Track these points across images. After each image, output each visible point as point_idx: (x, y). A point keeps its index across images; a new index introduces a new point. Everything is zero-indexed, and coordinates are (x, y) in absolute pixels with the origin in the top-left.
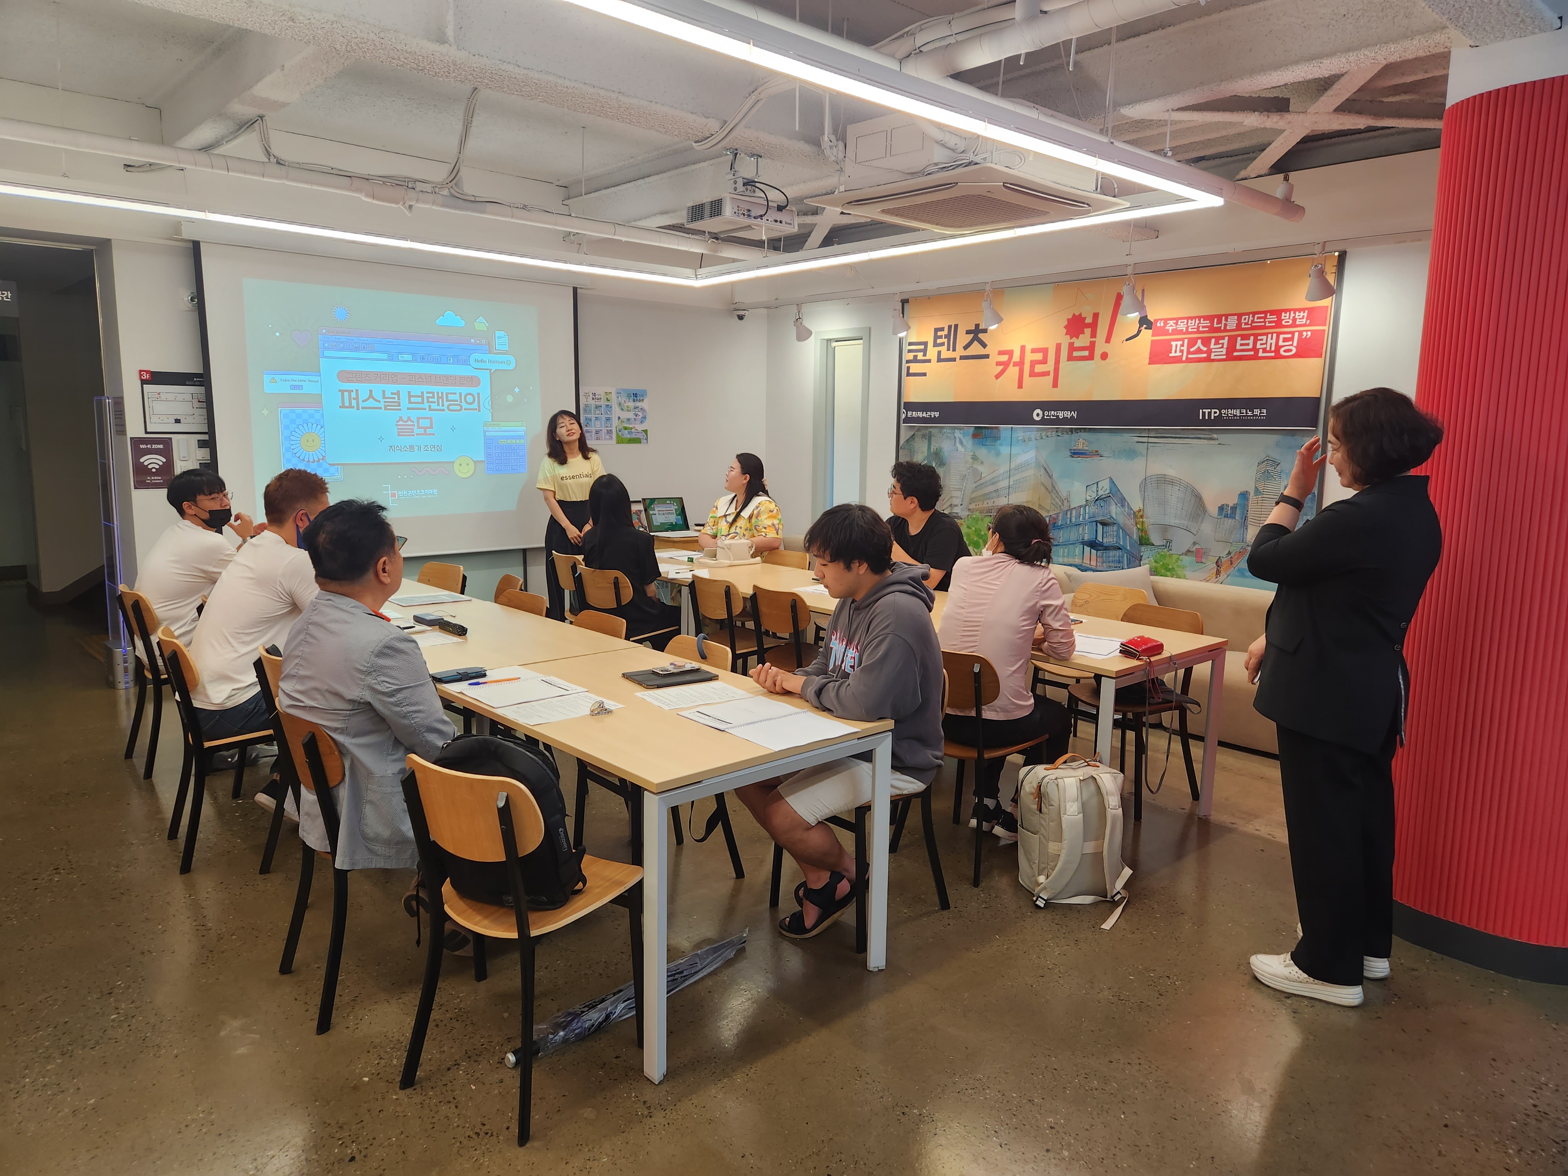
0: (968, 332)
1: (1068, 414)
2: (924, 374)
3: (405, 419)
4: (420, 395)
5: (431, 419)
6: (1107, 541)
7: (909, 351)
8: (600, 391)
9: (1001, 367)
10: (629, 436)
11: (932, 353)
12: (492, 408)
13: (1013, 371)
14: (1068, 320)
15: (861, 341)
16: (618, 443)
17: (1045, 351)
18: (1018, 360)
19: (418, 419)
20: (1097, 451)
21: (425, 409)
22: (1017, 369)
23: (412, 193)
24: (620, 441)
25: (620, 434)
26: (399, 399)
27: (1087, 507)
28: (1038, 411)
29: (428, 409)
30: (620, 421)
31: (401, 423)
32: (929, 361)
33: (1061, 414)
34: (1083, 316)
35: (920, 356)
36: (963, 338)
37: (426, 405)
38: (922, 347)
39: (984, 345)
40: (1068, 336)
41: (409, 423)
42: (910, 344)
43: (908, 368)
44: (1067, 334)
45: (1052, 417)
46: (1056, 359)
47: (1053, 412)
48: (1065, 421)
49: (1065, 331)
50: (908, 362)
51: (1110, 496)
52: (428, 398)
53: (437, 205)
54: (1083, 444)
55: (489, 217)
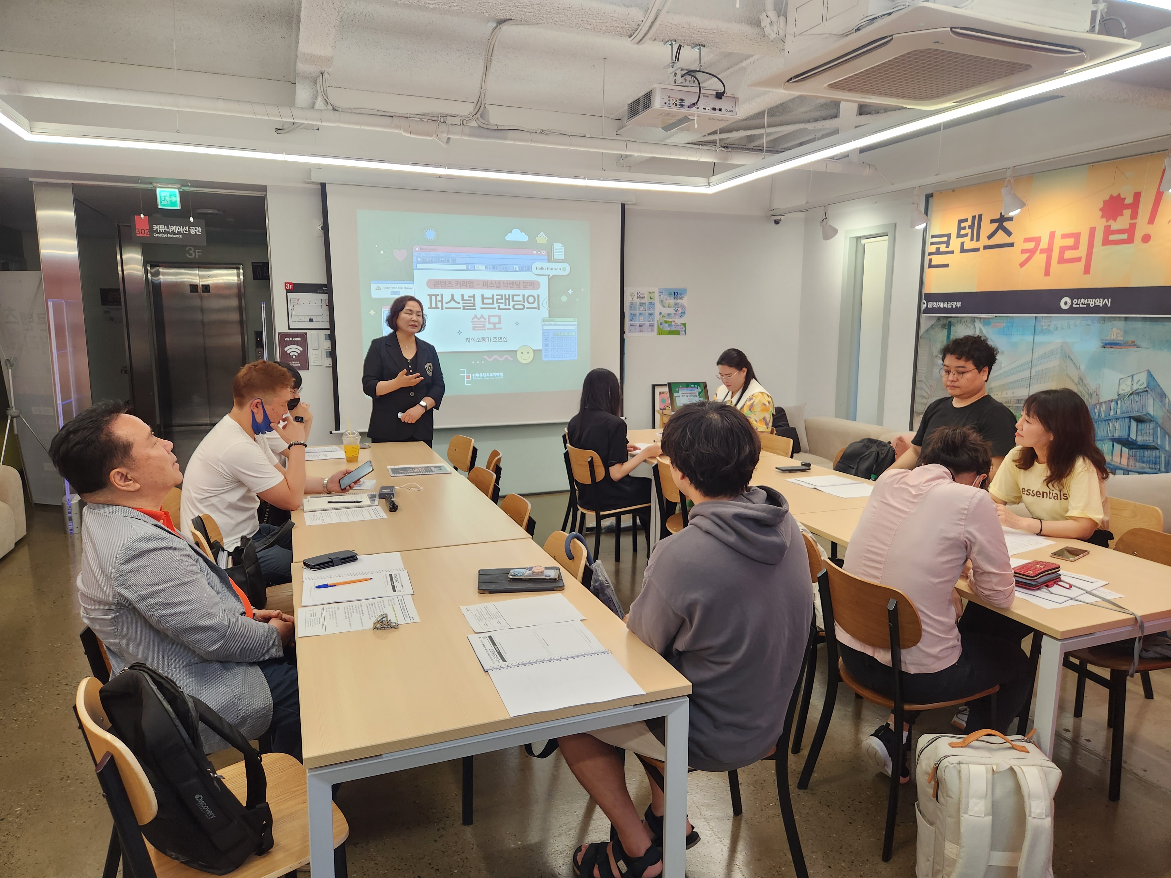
0: (993, 221)
1: (1100, 302)
2: (947, 266)
3: (479, 316)
4: (491, 297)
5: (499, 316)
6: (1140, 440)
7: (932, 244)
8: (644, 291)
9: (1026, 255)
10: (669, 329)
11: (955, 244)
12: (549, 306)
13: (1040, 259)
14: (1104, 202)
15: (887, 238)
16: (659, 334)
17: (1077, 236)
18: (1046, 247)
19: (489, 316)
20: (1133, 342)
21: (495, 308)
22: (1044, 256)
23: (443, 127)
24: (661, 332)
25: (661, 327)
26: (474, 300)
27: (1119, 402)
28: (1066, 299)
29: (497, 308)
30: (661, 316)
31: (476, 320)
32: (952, 252)
33: (1092, 302)
34: (1122, 196)
35: (943, 248)
36: (987, 228)
37: (496, 305)
38: (945, 239)
39: (1009, 233)
40: (1104, 220)
41: (482, 320)
42: (933, 237)
43: (930, 260)
44: (1102, 217)
45: (1081, 306)
46: (1089, 244)
47: (1082, 300)
48: (1096, 310)
49: (1101, 213)
50: (930, 254)
51: (1147, 391)
52: (497, 299)
53: (466, 135)
54: (1117, 334)
55: (511, 143)
